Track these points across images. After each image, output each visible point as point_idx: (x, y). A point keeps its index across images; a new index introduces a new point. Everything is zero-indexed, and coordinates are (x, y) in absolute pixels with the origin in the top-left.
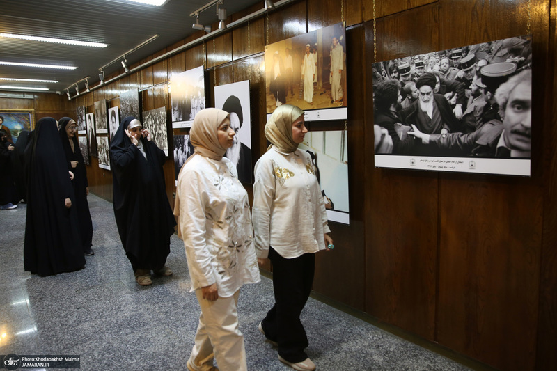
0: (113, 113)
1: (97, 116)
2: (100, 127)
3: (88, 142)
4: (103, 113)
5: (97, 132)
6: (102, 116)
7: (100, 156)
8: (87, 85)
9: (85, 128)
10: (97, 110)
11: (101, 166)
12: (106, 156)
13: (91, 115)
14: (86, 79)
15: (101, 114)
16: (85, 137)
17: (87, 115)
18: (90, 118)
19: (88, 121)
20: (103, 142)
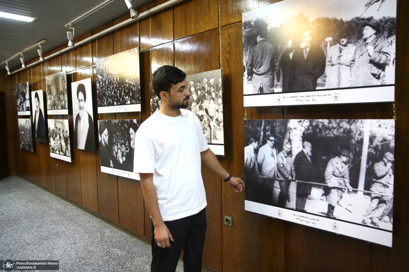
0: (81, 88)
1: (50, 93)
2: (54, 106)
3: (33, 125)
4: (61, 89)
5: (50, 113)
6: (59, 93)
7: (52, 143)
8: (39, 52)
9: (30, 109)
10: (49, 86)
11: (52, 155)
12: (63, 144)
13: (40, 93)
14: (39, 44)
15: (57, 90)
16: (29, 120)
17: (33, 93)
18: (37, 95)
19: (34, 100)
20: (59, 125)
